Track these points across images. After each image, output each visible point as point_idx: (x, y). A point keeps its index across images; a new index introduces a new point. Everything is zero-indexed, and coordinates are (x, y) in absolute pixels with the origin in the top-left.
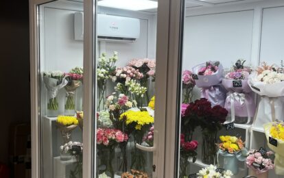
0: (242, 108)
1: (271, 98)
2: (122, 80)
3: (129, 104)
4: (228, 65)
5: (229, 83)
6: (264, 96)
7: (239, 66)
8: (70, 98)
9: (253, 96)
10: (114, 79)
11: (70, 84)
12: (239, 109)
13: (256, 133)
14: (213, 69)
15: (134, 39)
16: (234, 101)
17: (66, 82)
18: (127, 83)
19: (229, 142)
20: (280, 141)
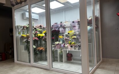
0: (63, 30)
1: (68, 27)
2: (35, 29)
3: (38, 33)
4: (59, 23)
5: (59, 26)
6: (67, 27)
7: (61, 23)
8: (23, 32)
9: (64, 28)
10: (34, 28)
11: (23, 28)
12: (62, 31)
13: (66, 35)
14: (56, 24)
15: (37, 20)
16: (61, 29)
17: (22, 28)
18: (37, 29)
19: (61, 37)
20: (70, 33)
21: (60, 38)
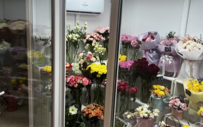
0: (171, 66)
1: (191, 61)
2: (90, 42)
3: (93, 59)
4: (163, 35)
5: (162, 48)
6: (186, 59)
7: (170, 36)
10: (85, 41)
14: (153, 38)
16: (165, 61)
18: (93, 44)
19: (159, 90)
20: (193, 92)
21: (157, 95)
